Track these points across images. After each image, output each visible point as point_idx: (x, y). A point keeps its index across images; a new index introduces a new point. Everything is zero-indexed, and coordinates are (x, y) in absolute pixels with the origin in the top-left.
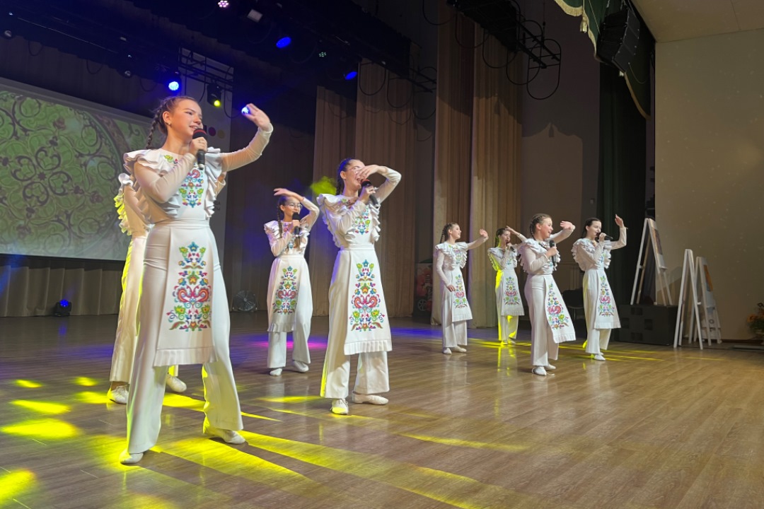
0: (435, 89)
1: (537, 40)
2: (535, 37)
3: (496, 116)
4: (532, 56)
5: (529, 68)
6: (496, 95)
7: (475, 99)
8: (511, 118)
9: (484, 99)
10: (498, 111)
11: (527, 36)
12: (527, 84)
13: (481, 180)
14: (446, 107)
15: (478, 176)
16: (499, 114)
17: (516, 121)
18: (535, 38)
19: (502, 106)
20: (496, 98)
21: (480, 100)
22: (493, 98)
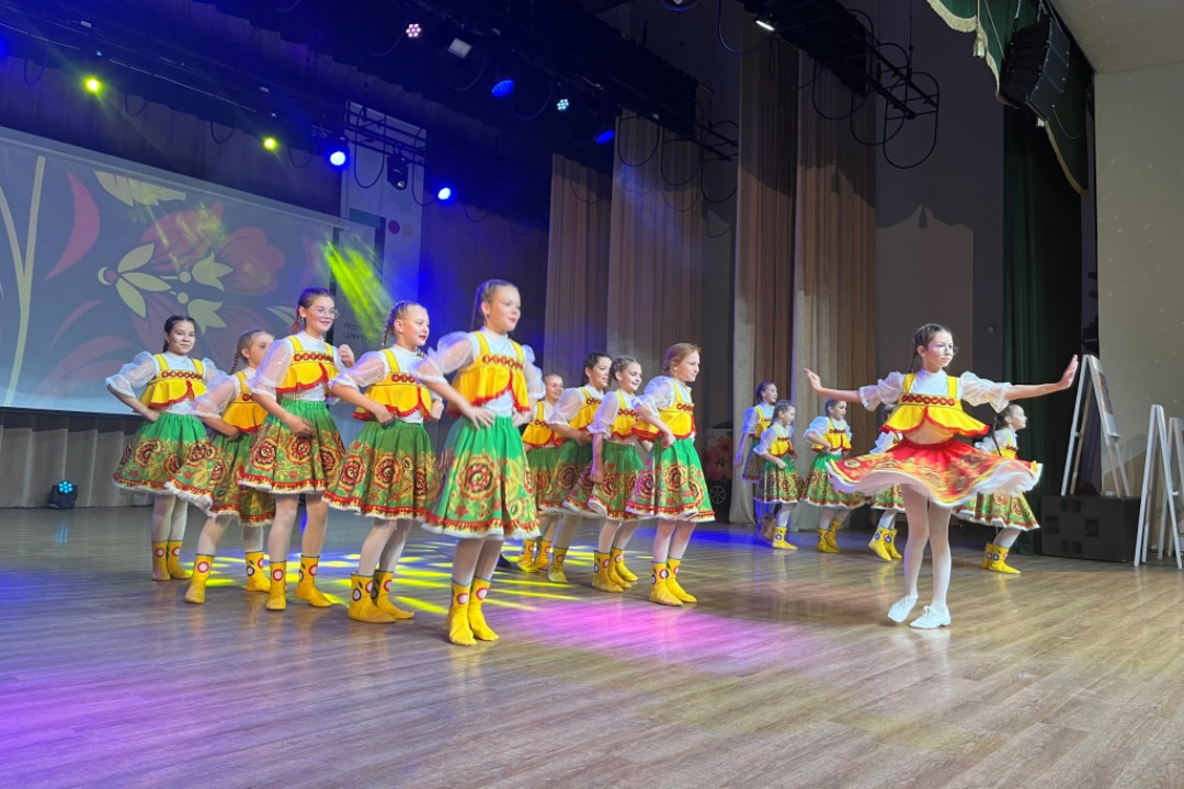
0: (737, 154)
1: (901, 75)
2: (897, 69)
3: (835, 195)
4: (891, 99)
5: (886, 120)
6: (834, 162)
7: (799, 169)
8: (858, 198)
9: (814, 169)
10: (836, 188)
11: (884, 67)
12: (883, 143)
13: (809, 297)
14: (754, 181)
15: (805, 290)
16: (838, 191)
17: (865, 203)
19: (844, 179)
20: (834, 167)
21: (808, 171)
22: (828, 166)
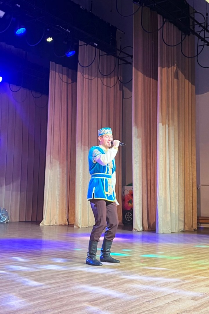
0: (132, 62)
1: (202, 26)
2: (201, 23)
3: (176, 80)
4: (199, 37)
5: (198, 46)
6: (176, 65)
7: (159, 68)
8: (187, 81)
9: (166, 68)
10: (177, 76)
11: (195, 23)
12: (197, 56)
13: (165, 126)
14: (140, 74)
15: (162, 123)
16: (178, 78)
17: (190, 83)
18: (200, 25)
19: (180, 73)
20: (175, 68)
21: (163, 69)
22: (173, 67)
